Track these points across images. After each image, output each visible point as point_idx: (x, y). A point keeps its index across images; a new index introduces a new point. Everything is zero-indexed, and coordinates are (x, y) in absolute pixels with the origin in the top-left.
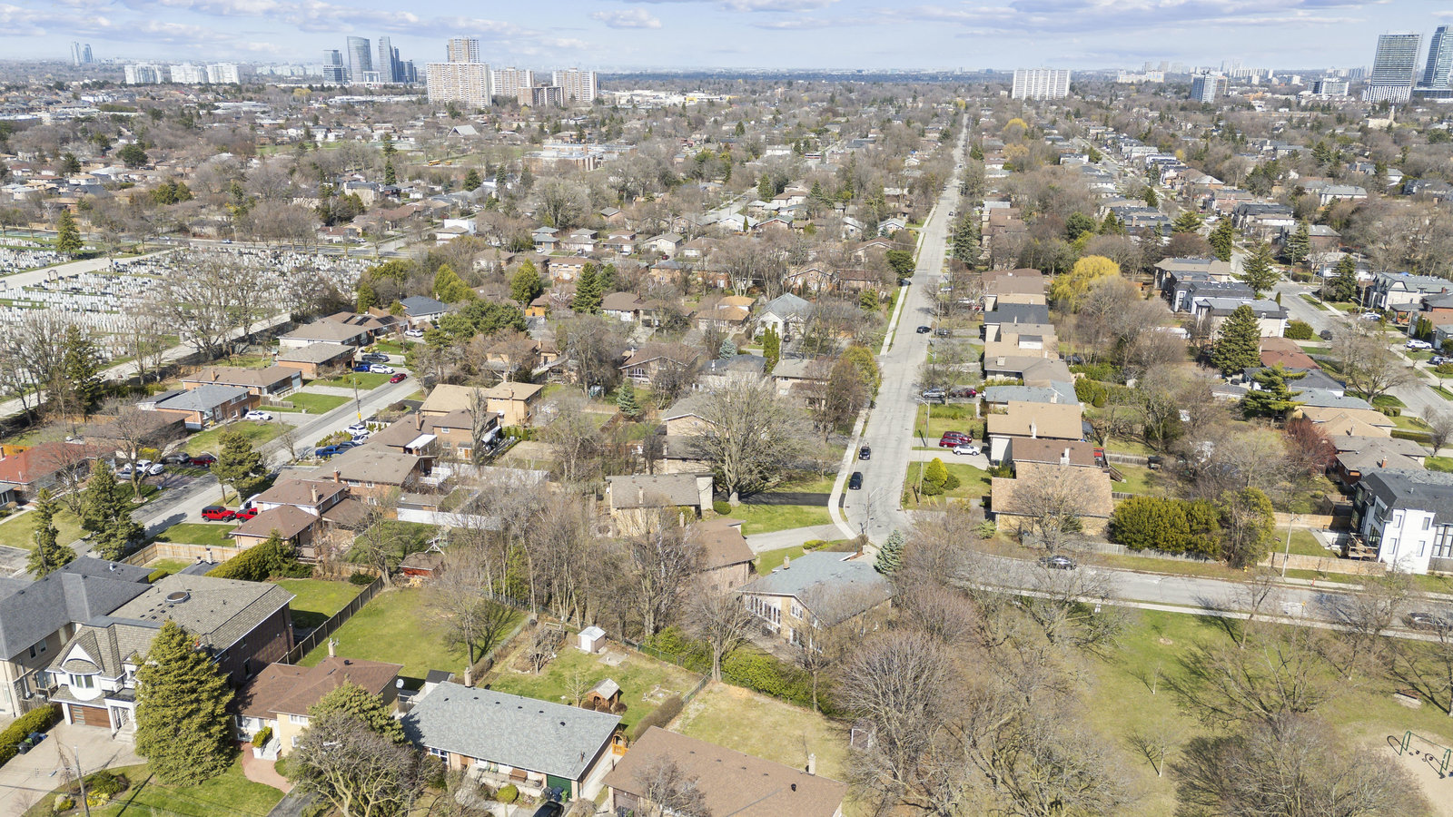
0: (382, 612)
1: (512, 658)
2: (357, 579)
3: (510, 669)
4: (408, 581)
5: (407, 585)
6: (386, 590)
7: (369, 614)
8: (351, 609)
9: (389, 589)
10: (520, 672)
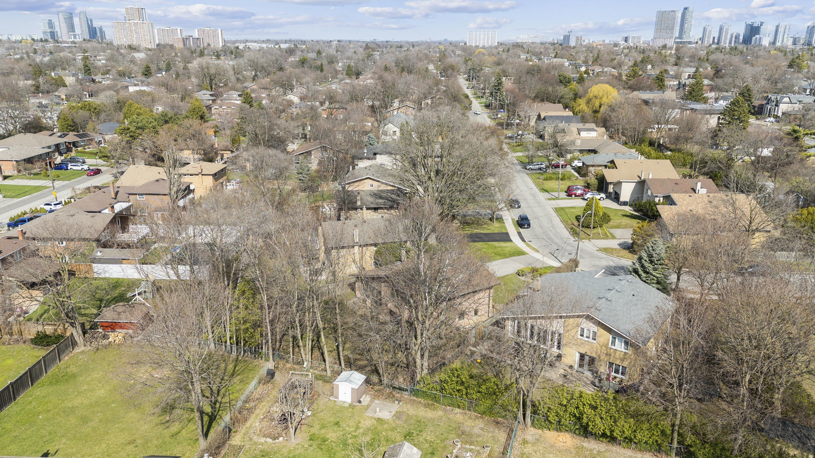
0: (74, 376)
1: (255, 422)
2: (41, 340)
3: (255, 438)
4: (105, 337)
5: (105, 342)
6: (77, 350)
7: (56, 381)
8: (31, 377)
9: (83, 348)
10: (269, 440)
